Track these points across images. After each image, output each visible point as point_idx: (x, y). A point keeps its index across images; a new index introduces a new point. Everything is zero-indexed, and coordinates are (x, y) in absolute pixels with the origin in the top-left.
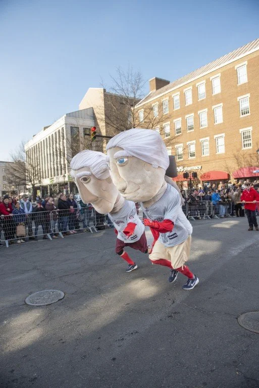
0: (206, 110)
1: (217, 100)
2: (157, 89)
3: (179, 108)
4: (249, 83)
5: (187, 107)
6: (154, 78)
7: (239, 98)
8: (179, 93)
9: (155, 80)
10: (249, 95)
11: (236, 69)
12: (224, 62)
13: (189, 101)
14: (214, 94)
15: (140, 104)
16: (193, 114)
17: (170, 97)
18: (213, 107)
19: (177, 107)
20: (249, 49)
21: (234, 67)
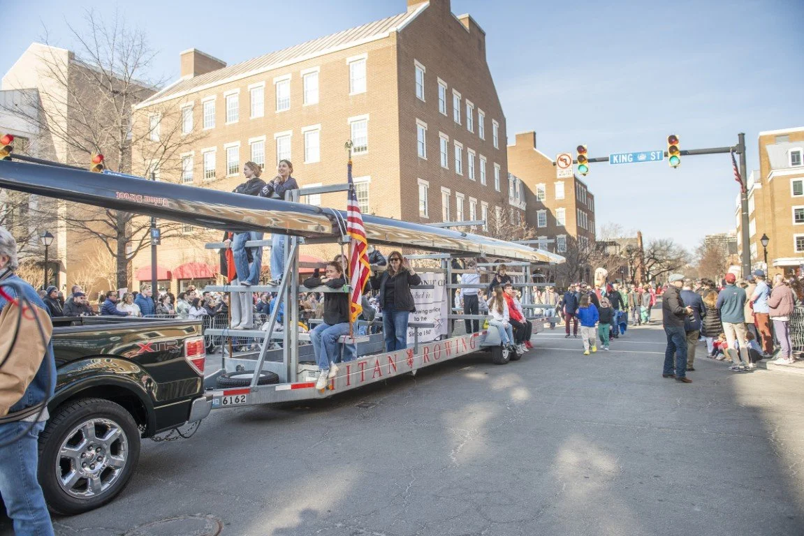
0: (290, 132)
1: (312, 117)
2: (196, 74)
3: (237, 121)
4: (368, 93)
5: (254, 120)
6: (192, 50)
7: (350, 119)
8: (238, 90)
9: (193, 53)
10: (367, 116)
11: (347, 64)
12: (330, 46)
13: (258, 111)
14: (305, 105)
15: (156, 98)
16: (264, 138)
17: (220, 95)
18: (304, 129)
19: (233, 120)
20: (376, 31)
21: (344, 60)
